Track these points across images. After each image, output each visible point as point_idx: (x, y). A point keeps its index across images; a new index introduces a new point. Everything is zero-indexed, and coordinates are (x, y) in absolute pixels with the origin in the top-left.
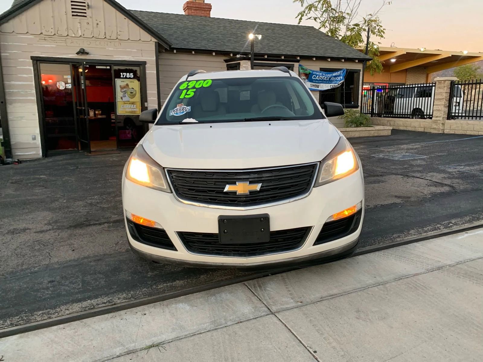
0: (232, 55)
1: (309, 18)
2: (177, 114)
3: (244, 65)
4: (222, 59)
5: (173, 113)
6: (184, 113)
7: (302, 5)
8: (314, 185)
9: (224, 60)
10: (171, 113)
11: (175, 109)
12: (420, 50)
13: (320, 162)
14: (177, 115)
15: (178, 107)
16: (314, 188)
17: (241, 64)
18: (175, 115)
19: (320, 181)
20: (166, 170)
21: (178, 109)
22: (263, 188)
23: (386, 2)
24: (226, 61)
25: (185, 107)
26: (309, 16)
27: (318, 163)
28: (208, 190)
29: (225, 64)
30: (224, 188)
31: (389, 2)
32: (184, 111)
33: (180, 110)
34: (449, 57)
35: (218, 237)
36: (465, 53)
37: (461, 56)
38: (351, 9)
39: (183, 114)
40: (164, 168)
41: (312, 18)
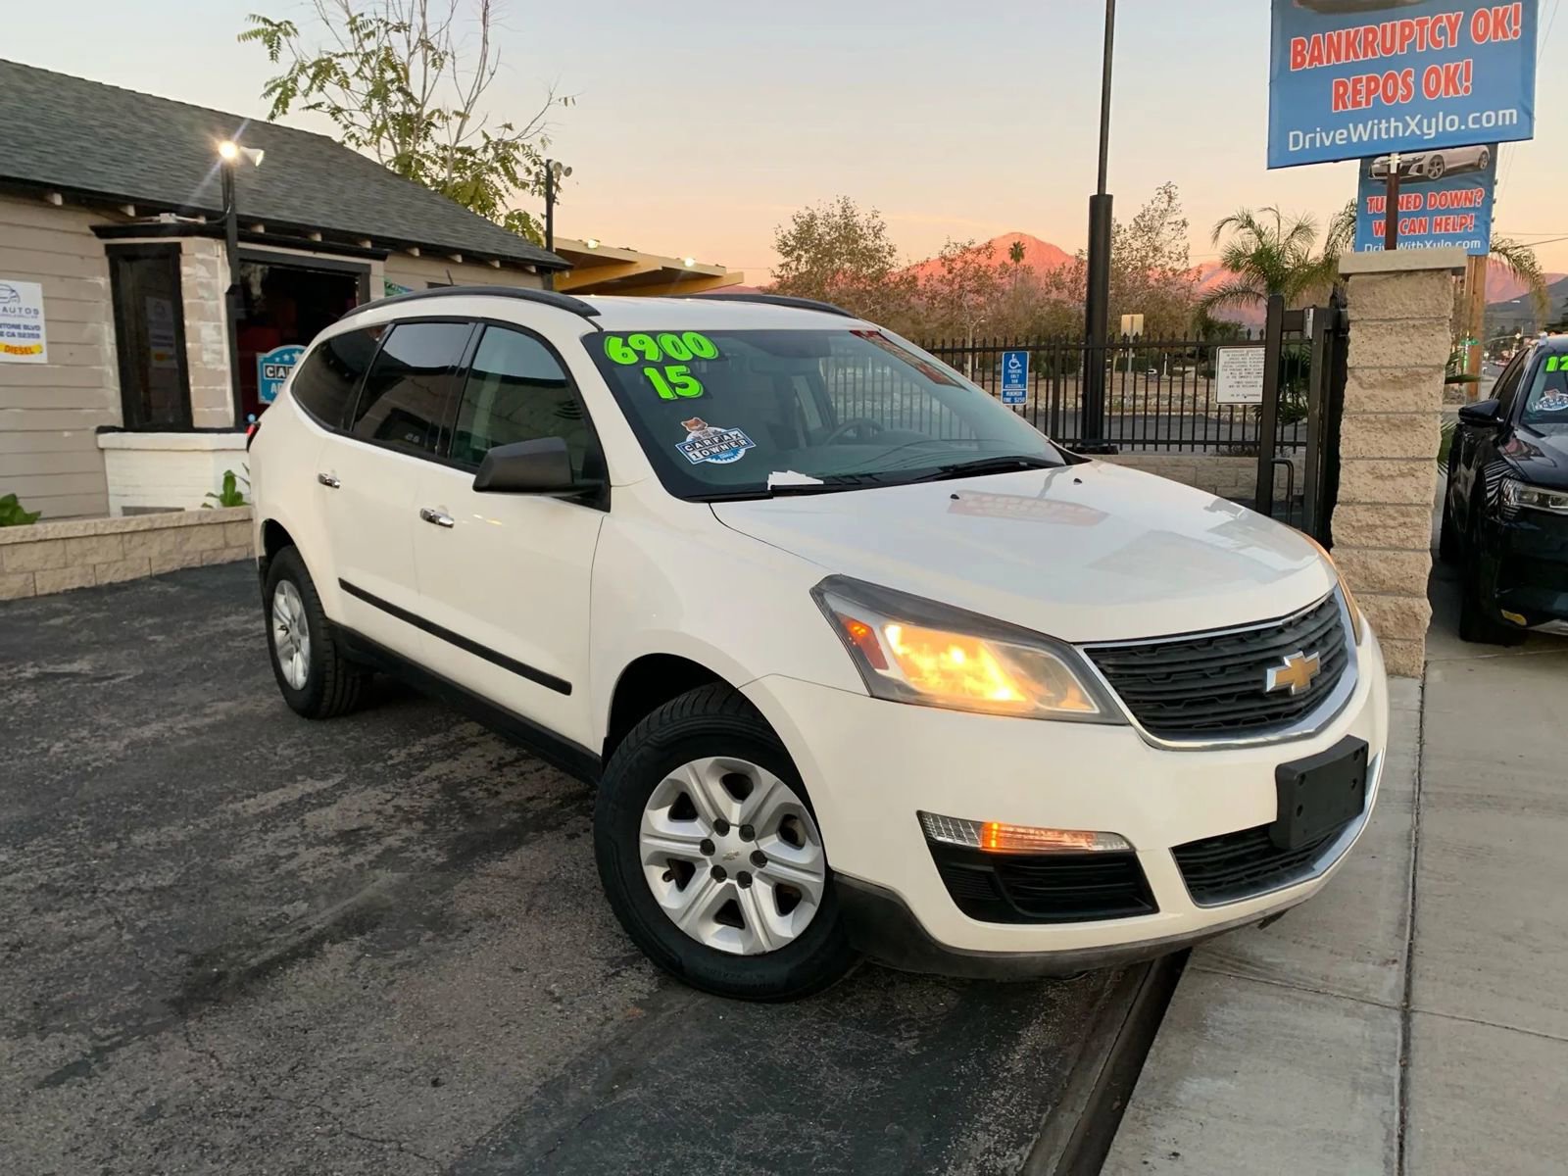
0: (131, 211)
1: (314, 107)
3: (200, 256)
4: (85, 221)
7: (272, 54)
9: (93, 228)
12: (586, 245)
17: (184, 251)
23: (555, 97)
24: (100, 232)
26: (315, 97)
29: (99, 245)
31: (566, 99)
34: (656, 272)
36: (689, 264)
37: (679, 271)
38: (466, 102)
41: (324, 107)
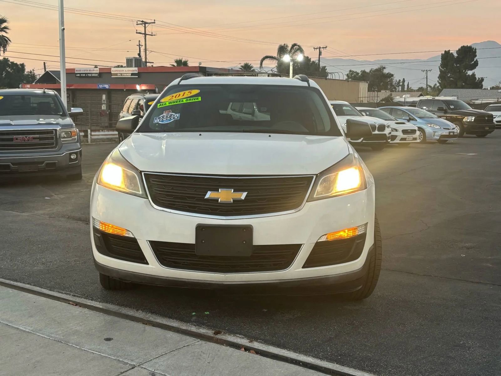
2: (163, 121)
5: (158, 120)
6: (172, 121)
8: (307, 200)
10: (156, 121)
11: (161, 116)
13: (317, 175)
14: (162, 123)
15: (164, 114)
16: (307, 203)
18: (160, 122)
19: (315, 196)
20: (143, 173)
21: (164, 116)
22: (248, 198)
25: (174, 114)
27: (315, 177)
28: (187, 196)
30: (205, 195)
32: (172, 118)
33: (167, 117)
35: (194, 249)
39: (170, 121)
40: (141, 172)
